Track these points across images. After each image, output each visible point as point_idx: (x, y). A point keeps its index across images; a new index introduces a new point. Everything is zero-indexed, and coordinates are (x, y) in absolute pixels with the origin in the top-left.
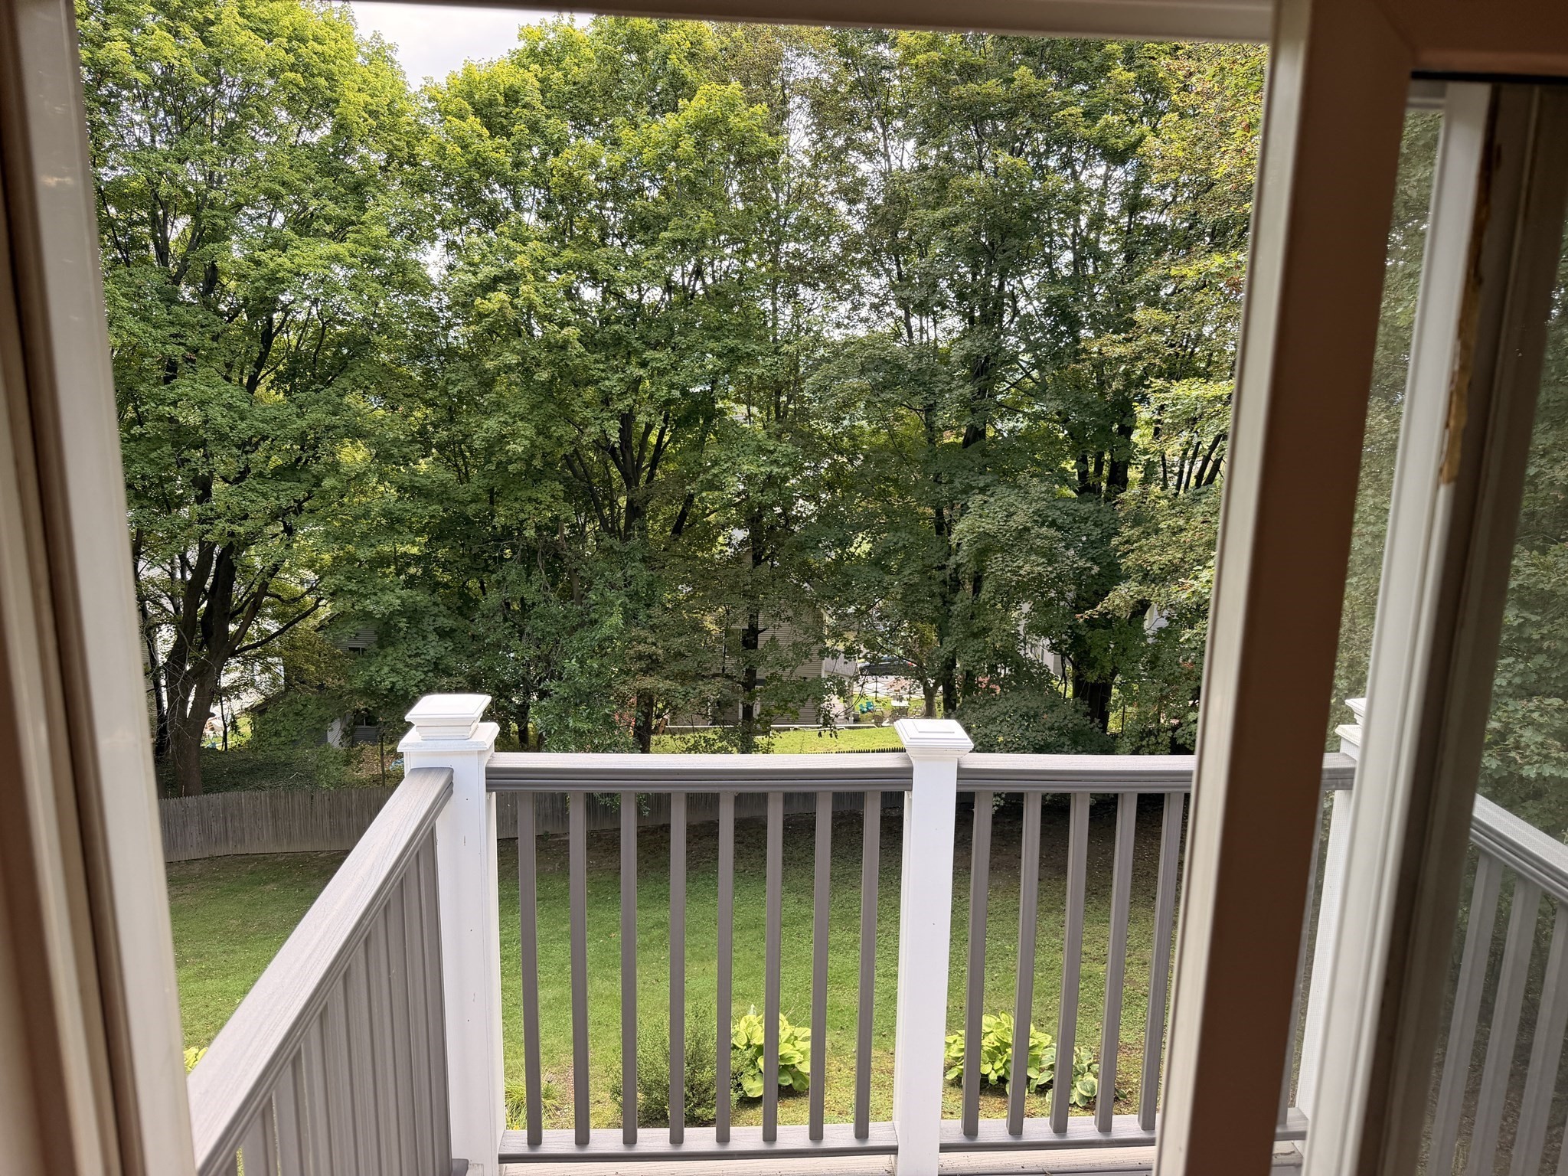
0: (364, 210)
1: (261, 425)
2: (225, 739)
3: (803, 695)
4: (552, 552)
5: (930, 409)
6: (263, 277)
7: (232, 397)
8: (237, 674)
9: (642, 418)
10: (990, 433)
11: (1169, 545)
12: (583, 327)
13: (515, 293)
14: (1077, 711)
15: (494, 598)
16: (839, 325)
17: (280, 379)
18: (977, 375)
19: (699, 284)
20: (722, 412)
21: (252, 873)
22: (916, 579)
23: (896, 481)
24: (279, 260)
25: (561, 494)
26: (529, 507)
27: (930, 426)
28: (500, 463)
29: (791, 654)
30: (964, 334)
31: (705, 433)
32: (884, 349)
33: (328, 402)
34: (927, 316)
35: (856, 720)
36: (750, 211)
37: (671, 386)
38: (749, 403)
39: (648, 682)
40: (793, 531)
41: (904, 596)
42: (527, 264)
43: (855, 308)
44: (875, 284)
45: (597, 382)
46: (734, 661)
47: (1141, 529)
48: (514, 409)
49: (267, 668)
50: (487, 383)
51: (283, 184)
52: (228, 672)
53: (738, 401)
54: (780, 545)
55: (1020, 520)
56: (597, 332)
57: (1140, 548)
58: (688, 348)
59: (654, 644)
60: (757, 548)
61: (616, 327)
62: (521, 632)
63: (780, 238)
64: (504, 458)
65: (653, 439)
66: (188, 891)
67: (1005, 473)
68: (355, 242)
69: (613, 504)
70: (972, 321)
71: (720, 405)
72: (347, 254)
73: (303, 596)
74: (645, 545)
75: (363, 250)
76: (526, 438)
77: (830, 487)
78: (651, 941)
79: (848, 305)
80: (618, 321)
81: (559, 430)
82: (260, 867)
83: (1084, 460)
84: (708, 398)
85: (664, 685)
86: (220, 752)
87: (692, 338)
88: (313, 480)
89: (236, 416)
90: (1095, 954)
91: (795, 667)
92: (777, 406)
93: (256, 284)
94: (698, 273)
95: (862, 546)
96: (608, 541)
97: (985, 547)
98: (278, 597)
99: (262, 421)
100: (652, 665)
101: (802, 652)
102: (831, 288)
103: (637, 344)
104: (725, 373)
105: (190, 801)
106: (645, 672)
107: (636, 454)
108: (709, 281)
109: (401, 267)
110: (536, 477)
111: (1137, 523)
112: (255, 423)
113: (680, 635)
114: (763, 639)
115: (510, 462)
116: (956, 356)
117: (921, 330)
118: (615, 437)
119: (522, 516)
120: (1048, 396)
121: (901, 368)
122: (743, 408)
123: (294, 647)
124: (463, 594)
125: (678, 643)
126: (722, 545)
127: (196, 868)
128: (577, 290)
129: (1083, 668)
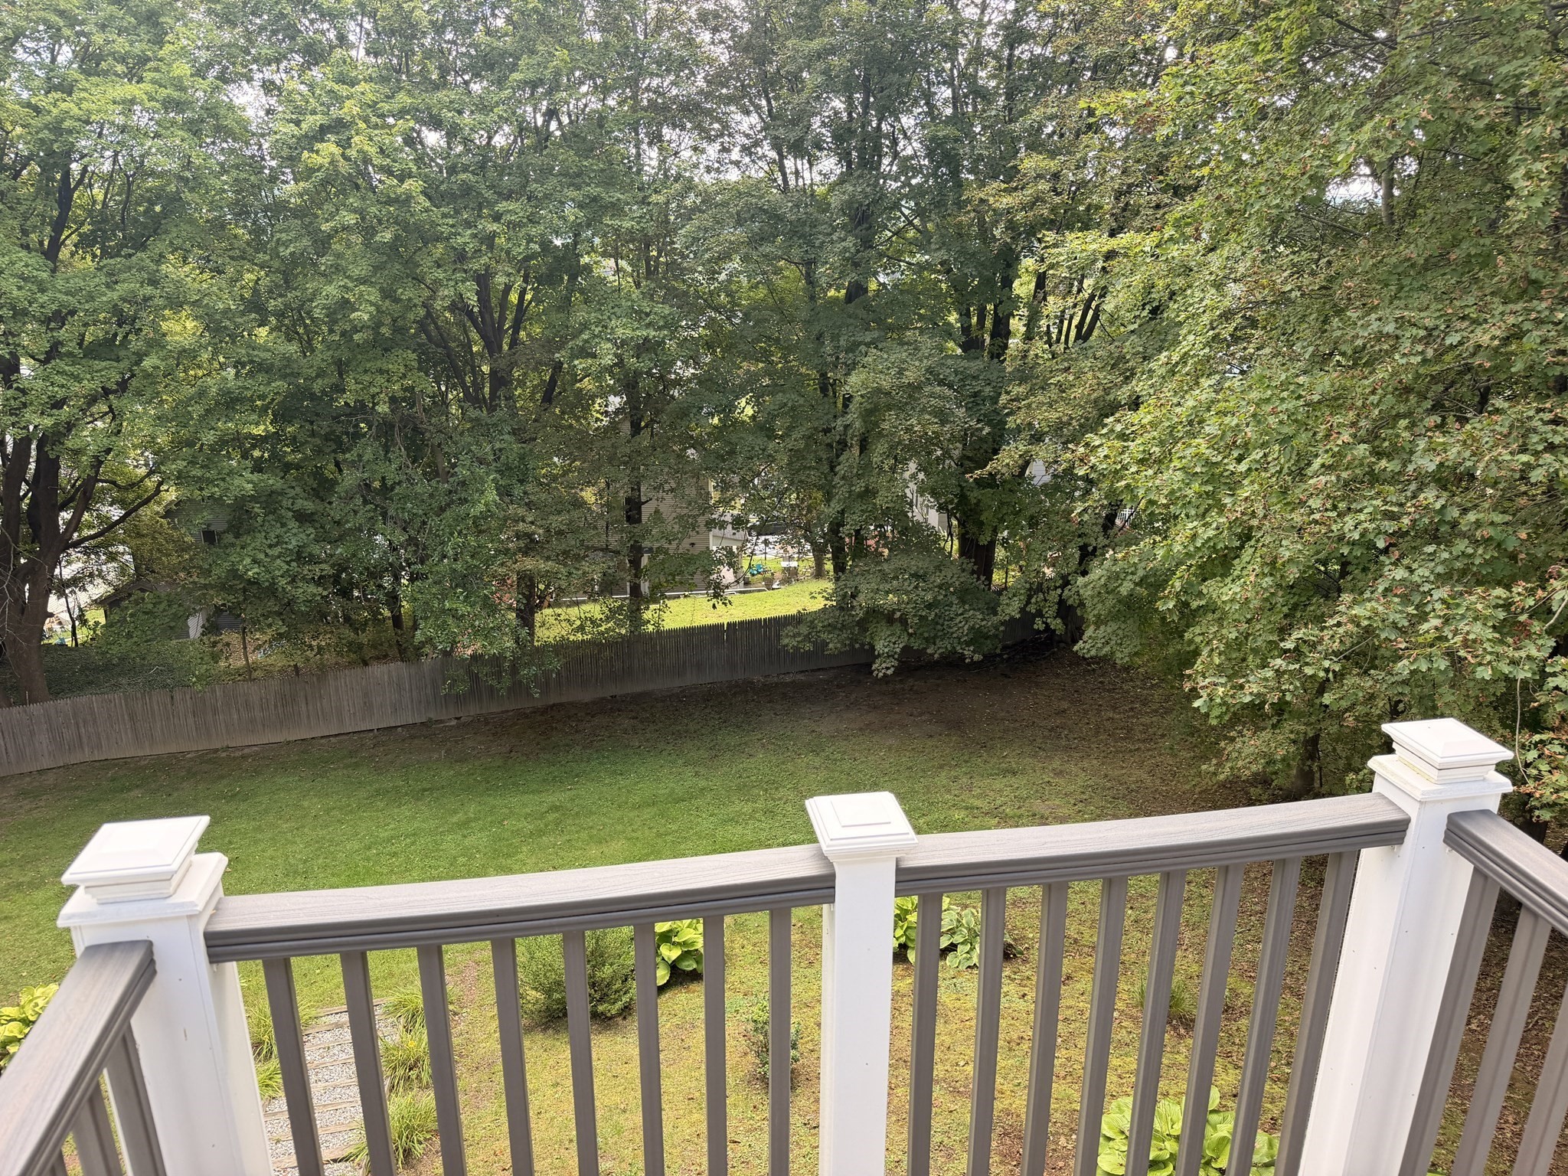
0: (161, 43)
1: (65, 298)
2: (74, 634)
3: (691, 568)
4: (411, 426)
5: (809, 264)
6: (46, 127)
7: (27, 266)
8: (80, 565)
9: (500, 280)
10: (873, 286)
11: (1056, 402)
12: (426, 178)
13: (346, 144)
14: (963, 570)
15: (350, 479)
16: (708, 170)
17: (85, 243)
18: (859, 224)
19: (553, 125)
20: (588, 268)
21: (113, 780)
22: (802, 444)
23: (777, 340)
24: (63, 106)
25: (415, 364)
26: (380, 380)
27: (811, 280)
28: (343, 334)
29: (676, 527)
30: (842, 180)
31: (571, 291)
32: (761, 197)
33: (141, 269)
34: (803, 158)
35: (747, 583)
36: (606, 44)
37: (530, 240)
38: (617, 256)
39: (529, 564)
40: (672, 397)
41: (790, 464)
42: (356, 110)
43: (725, 150)
44: (747, 123)
45: (448, 239)
46: (617, 537)
47: (1029, 386)
48: (355, 271)
49: (112, 557)
50: (323, 244)
51: (61, 13)
52: (69, 563)
53: (605, 254)
54: (657, 412)
55: (910, 376)
56: (442, 182)
57: (1029, 406)
58: (546, 196)
59: (532, 523)
60: (635, 415)
61: (463, 176)
62: (384, 515)
63: (641, 72)
64: (348, 327)
65: (514, 298)
66: (42, 804)
67: (891, 328)
68: (154, 82)
69: (475, 371)
70: (849, 164)
71: (585, 260)
72: (145, 97)
73: (142, 480)
74: (514, 415)
75: (164, 92)
76: (372, 304)
77: (710, 346)
78: (546, 826)
79: (717, 146)
80: (465, 169)
81: (406, 293)
82: (121, 773)
83: (968, 315)
84: (571, 252)
85: (543, 566)
86: (71, 649)
87: (548, 186)
88: (134, 358)
89: (34, 288)
90: (986, 809)
91: (681, 540)
92: (648, 260)
93: (40, 136)
94: (551, 114)
95: (746, 410)
96: (473, 413)
97: (877, 405)
98: (114, 483)
99: (67, 294)
100: (530, 546)
101: (688, 524)
102: (699, 127)
103: (489, 194)
104: (589, 226)
105: (35, 708)
106: (526, 552)
107: (496, 315)
108: (565, 120)
109: (211, 110)
110: (386, 347)
111: (1023, 380)
112: (58, 295)
113: (559, 513)
114: (647, 511)
115: (356, 330)
116: (835, 201)
117: (797, 173)
118: (472, 299)
119: (373, 390)
120: (933, 247)
121: (780, 218)
122: (611, 262)
123: (139, 535)
124: (318, 474)
125: (557, 521)
126: (598, 412)
127: (50, 779)
128: (419, 133)
129: (970, 526)
